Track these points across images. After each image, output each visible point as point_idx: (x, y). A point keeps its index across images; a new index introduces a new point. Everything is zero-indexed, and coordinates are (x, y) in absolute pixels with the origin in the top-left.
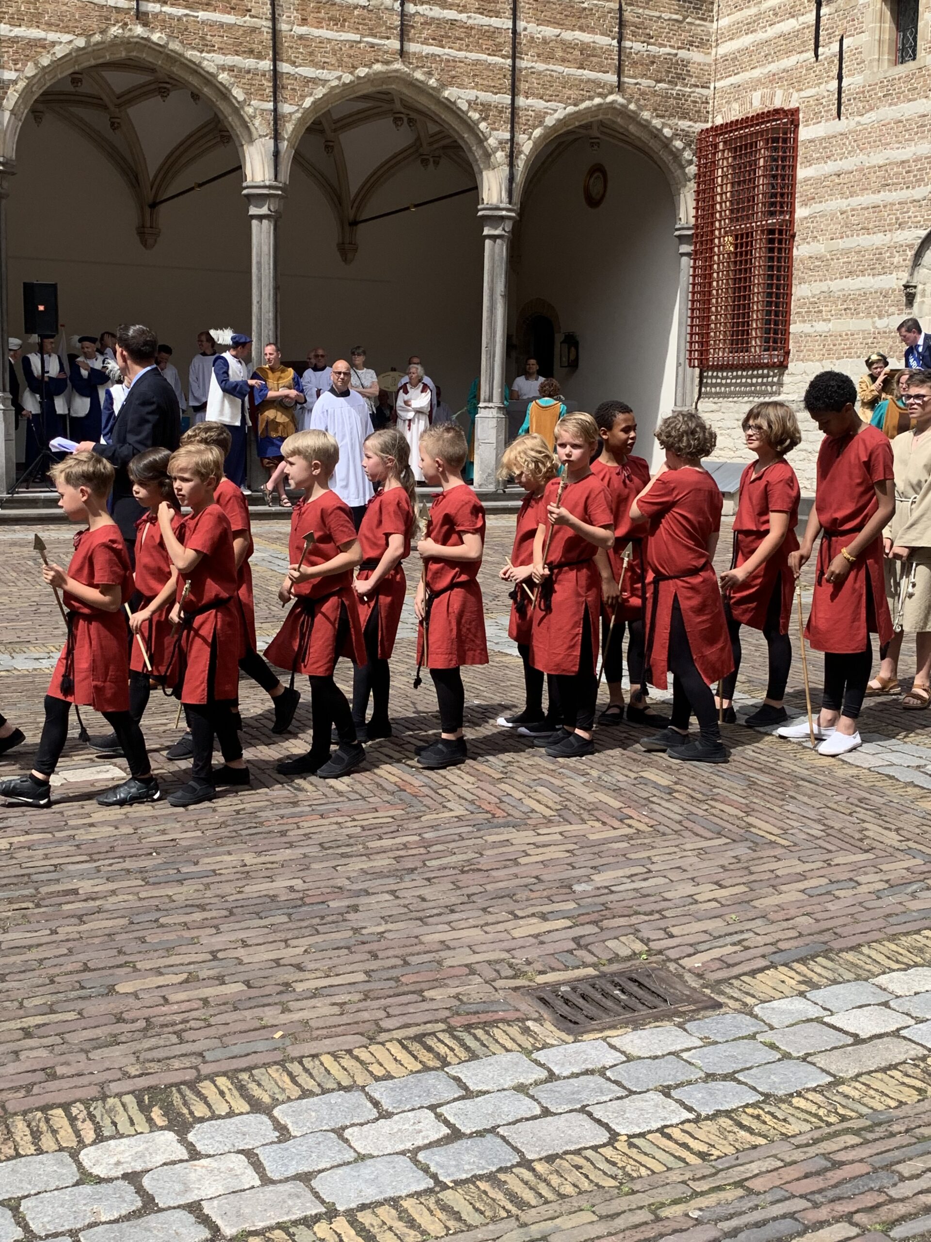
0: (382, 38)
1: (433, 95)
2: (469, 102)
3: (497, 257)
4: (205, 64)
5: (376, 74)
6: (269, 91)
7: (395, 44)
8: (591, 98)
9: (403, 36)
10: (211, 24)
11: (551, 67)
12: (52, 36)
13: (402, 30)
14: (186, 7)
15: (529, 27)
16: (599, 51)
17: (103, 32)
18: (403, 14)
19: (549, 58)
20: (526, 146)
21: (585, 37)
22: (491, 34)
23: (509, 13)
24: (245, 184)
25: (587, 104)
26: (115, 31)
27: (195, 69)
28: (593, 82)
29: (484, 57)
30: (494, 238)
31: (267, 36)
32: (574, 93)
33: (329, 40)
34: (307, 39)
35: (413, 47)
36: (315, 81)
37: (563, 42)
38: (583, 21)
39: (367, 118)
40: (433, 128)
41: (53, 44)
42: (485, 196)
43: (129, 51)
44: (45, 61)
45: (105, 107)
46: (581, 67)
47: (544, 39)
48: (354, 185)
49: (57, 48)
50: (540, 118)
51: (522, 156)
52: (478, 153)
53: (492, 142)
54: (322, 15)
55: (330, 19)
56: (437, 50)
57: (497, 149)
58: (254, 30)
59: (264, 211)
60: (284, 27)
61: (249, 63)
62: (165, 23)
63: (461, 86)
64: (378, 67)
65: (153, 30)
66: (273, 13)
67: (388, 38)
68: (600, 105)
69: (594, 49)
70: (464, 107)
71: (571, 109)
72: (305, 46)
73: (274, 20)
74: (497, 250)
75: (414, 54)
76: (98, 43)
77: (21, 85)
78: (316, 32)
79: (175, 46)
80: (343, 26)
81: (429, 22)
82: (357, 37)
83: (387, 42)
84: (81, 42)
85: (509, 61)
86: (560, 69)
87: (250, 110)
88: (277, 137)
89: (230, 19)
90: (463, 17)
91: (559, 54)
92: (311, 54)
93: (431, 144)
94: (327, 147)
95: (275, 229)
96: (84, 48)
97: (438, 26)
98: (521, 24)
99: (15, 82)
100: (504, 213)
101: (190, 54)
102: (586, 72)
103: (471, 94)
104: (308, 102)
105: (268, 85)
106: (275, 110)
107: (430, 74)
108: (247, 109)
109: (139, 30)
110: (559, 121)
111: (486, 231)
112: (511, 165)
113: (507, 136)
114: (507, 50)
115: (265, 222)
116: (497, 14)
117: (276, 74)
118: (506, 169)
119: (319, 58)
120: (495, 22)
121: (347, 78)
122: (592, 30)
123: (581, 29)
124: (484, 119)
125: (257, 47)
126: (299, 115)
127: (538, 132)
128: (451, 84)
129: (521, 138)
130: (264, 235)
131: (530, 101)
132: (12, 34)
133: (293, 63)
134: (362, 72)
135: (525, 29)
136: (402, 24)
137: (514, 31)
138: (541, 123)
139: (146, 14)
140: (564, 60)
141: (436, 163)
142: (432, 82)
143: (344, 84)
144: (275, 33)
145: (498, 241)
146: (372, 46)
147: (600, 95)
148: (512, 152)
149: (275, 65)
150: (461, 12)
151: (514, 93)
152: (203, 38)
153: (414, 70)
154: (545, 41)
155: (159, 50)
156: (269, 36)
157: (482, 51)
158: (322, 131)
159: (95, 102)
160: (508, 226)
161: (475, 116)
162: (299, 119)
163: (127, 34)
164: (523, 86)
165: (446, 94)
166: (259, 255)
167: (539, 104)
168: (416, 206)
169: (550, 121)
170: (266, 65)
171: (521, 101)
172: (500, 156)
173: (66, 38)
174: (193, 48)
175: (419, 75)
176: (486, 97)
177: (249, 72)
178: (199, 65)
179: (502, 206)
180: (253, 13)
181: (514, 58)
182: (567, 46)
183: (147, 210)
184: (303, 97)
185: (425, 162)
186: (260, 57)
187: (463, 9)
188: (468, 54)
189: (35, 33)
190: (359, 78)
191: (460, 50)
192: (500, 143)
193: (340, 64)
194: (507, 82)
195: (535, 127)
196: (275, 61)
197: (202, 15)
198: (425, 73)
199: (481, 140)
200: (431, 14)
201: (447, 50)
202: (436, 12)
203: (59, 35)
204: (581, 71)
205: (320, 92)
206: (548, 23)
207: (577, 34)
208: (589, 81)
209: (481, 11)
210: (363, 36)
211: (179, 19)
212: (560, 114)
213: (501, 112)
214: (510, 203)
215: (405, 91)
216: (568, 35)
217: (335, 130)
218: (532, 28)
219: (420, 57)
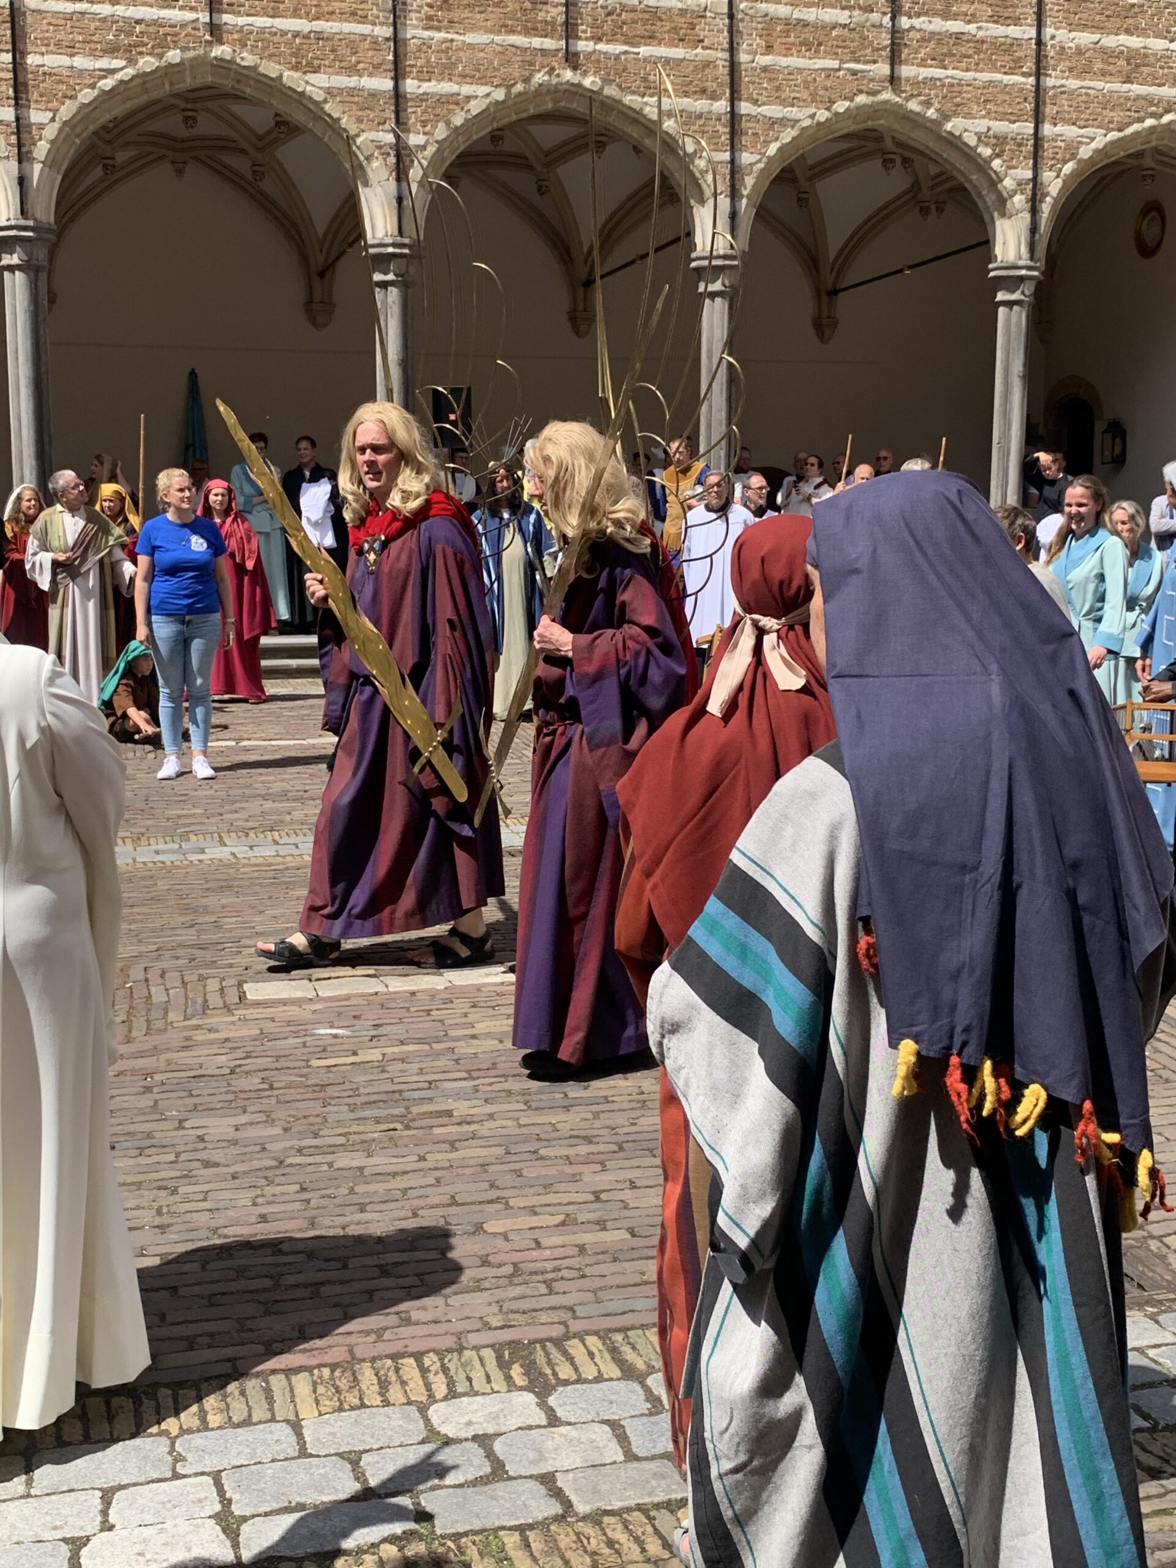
0: (866, 62)
1: (933, 129)
2: (979, 135)
3: (1013, 328)
4: (647, 110)
5: (858, 108)
6: (725, 138)
7: (884, 69)
8: (1141, 120)
9: (894, 59)
10: (654, 61)
11: (1087, 83)
12: (466, 90)
13: (892, 51)
14: (626, 43)
15: (1057, 34)
16: (1152, 59)
17: (527, 80)
18: (895, 32)
19: (1085, 72)
20: (1054, 185)
21: (1134, 42)
22: (1009, 46)
23: (1031, 19)
24: (693, 255)
25: (1136, 127)
26: (540, 77)
27: (635, 117)
28: (1144, 98)
29: (998, 76)
30: (1010, 304)
31: (723, 71)
32: (1118, 116)
33: (800, 70)
34: (773, 71)
35: (906, 71)
36: (783, 122)
37: (1104, 51)
38: (1130, 21)
39: (850, 161)
40: (934, 170)
41: (468, 98)
42: (998, 251)
43: (556, 101)
44: (458, 120)
45: (532, 168)
46: (1128, 80)
47: (1078, 48)
48: (834, 243)
49: (473, 103)
50: (1072, 150)
51: (1048, 199)
52: (991, 199)
53: (1008, 183)
54: (792, 39)
55: (801, 44)
56: (938, 73)
57: (1015, 192)
58: (707, 64)
59: (716, 286)
60: (743, 57)
61: (700, 105)
62: (598, 62)
63: (969, 116)
64: (861, 99)
65: (585, 74)
66: (731, 42)
67: (875, 62)
68: (1152, 129)
69: (1146, 56)
70: (972, 140)
71: (1113, 135)
72: (770, 80)
73: (732, 49)
74: (1014, 320)
75: (908, 80)
76: (520, 94)
77: (431, 150)
78: (784, 61)
79: (611, 91)
80: (817, 51)
81: (927, 38)
82: (835, 64)
83: (873, 67)
84: (499, 95)
85: (1032, 80)
86: (1099, 85)
87: (701, 163)
88: (734, 194)
89: (678, 52)
90: (972, 28)
91: (1098, 66)
92: (778, 88)
93: (932, 188)
94: (800, 200)
95: (730, 308)
96: (504, 102)
97: (940, 42)
98: (1048, 31)
99: (424, 148)
100: (1024, 272)
101: (629, 99)
102: (1134, 87)
103: (981, 125)
104: (773, 149)
105: (724, 130)
106: (732, 161)
107: (928, 104)
108: (697, 162)
109: (568, 75)
110: (1097, 151)
111: (1000, 296)
112: (1034, 211)
113: (1029, 174)
114: (1029, 65)
115: (718, 300)
116: (1017, 21)
117: (734, 117)
118: (1027, 216)
119: (787, 93)
120: (1013, 31)
121: (823, 115)
122: (1143, 33)
123: (1128, 32)
124: (998, 156)
125: (711, 86)
126: (761, 165)
127: (1068, 168)
128: (956, 114)
129: (1047, 175)
130: (717, 316)
131: (1059, 129)
132: (421, 91)
133: (755, 102)
134: (841, 106)
135: (1053, 37)
136: (893, 44)
137: (1039, 42)
138: (1073, 156)
139: (576, 54)
140: (1104, 73)
141: (940, 210)
142: (931, 113)
143: (819, 124)
144: (733, 67)
145: (1016, 308)
146: (854, 73)
147: (1153, 115)
148: (1034, 195)
149: (732, 106)
150: (969, 22)
151: (1038, 121)
152: (645, 79)
153: (907, 99)
154: (1079, 51)
155: (591, 97)
156: (726, 71)
157: (996, 70)
158: (795, 180)
159: (519, 162)
160: (1029, 289)
161: (986, 151)
162: (762, 170)
163: (555, 81)
164: (1049, 110)
165: (949, 126)
166: (710, 342)
167: (1071, 132)
168: (910, 267)
169: (1085, 153)
170: (722, 106)
171: (1047, 129)
172: (1019, 201)
173: (482, 90)
174: (633, 93)
175: (914, 106)
176: (1000, 127)
177: (700, 116)
178: (640, 113)
179: (1021, 263)
180: (706, 43)
181: (1038, 75)
182: (1109, 55)
183: (581, 290)
184: (767, 143)
185: (924, 211)
186: (714, 97)
187: (972, 19)
188: (978, 75)
189: (447, 87)
190: (837, 114)
191: (968, 70)
192: (1019, 184)
193: (814, 99)
194: (1029, 107)
195: (1065, 162)
196: (733, 100)
197: (644, 51)
198: (921, 103)
199: (993, 183)
200: (931, 27)
201: (950, 72)
202: (937, 25)
203: (474, 87)
204: (1127, 86)
205: (788, 135)
206: (1083, 27)
207: (1123, 39)
208: (1138, 98)
209: (996, 19)
210: (842, 61)
211: (617, 58)
212: (1099, 143)
213: (1020, 145)
214: (1032, 258)
215: (896, 126)
216: (1110, 41)
217: (810, 179)
218: (1062, 35)
219: (916, 83)
